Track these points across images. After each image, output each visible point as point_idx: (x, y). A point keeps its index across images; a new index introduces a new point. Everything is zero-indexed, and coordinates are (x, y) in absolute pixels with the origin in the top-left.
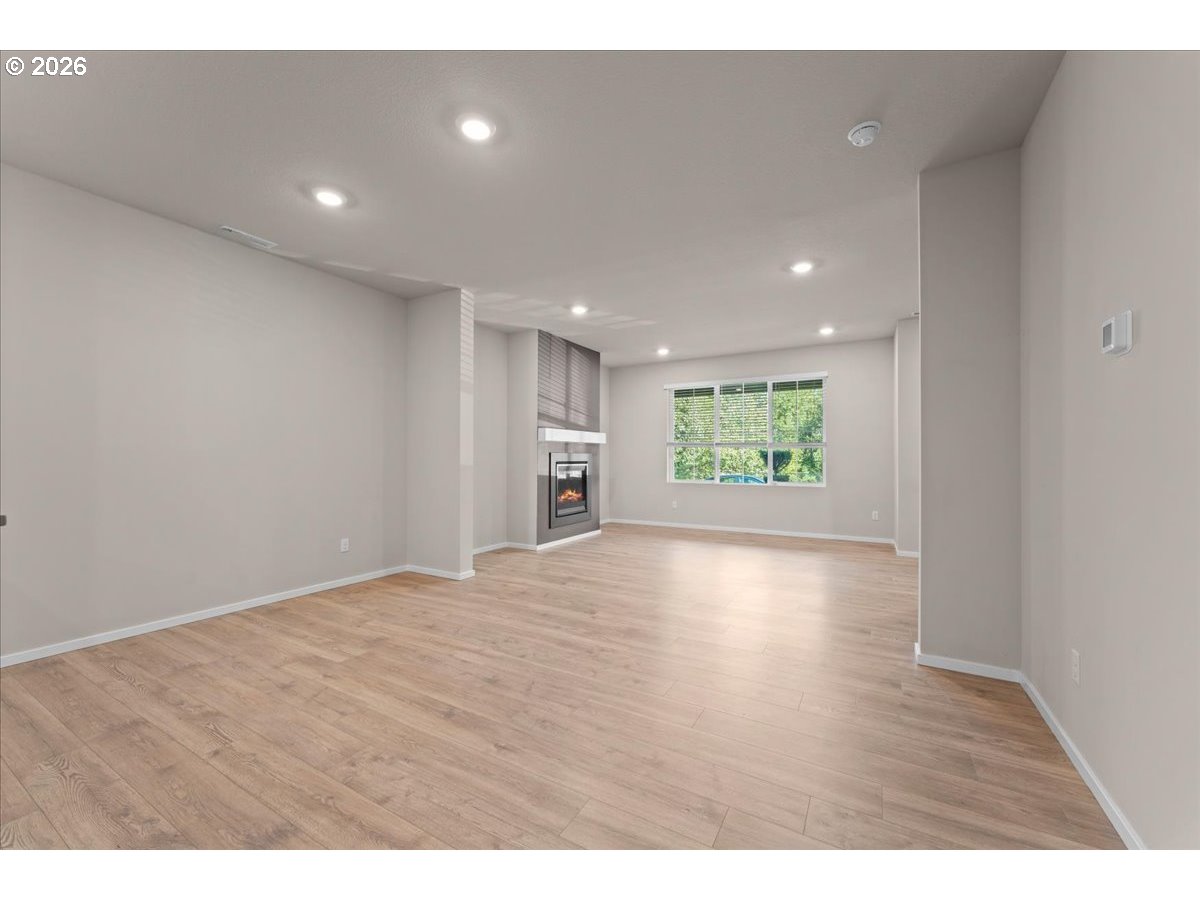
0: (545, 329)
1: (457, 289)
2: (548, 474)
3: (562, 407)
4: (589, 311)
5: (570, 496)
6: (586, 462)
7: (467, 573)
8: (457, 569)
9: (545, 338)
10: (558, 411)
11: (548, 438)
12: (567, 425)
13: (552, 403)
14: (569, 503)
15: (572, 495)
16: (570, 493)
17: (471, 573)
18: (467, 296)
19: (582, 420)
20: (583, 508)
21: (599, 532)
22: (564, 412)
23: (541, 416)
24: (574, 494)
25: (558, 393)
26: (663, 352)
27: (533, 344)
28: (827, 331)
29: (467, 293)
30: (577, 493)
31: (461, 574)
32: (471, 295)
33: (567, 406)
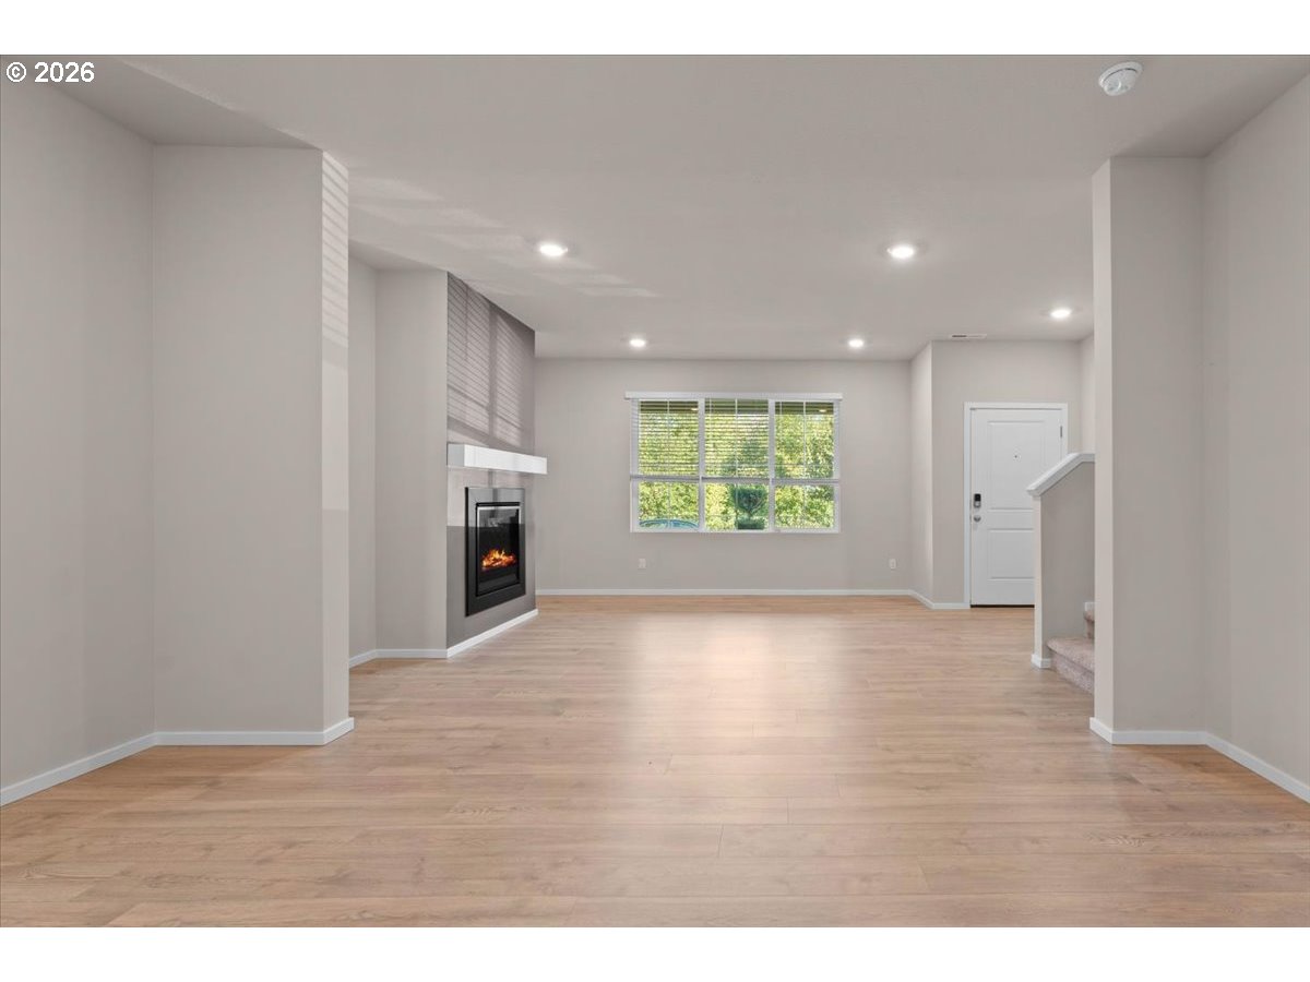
0: (458, 273)
1: (318, 149)
2: (463, 524)
3: (484, 411)
4: (568, 255)
5: (496, 560)
6: (517, 504)
7: (340, 726)
8: (319, 725)
9: (459, 290)
10: (477, 418)
11: (468, 463)
12: (492, 441)
13: (468, 403)
14: (494, 572)
15: (499, 558)
16: (497, 555)
17: (347, 723)
18: (333, 168)
19: (513, 437)
20: (512, 578)
21: (534, 613)
22: (487, 421)
23: (453, 423)
24: (504, 558)
25: (477, 387)
26: (638, 343)
27: (439, 298)
28: (856, 344)
29: (338, 165)
30: (506, 555)
31: (325, 732)
32: (345, 173)
33: (491, 411)
